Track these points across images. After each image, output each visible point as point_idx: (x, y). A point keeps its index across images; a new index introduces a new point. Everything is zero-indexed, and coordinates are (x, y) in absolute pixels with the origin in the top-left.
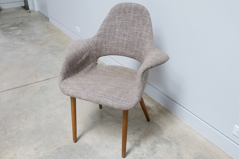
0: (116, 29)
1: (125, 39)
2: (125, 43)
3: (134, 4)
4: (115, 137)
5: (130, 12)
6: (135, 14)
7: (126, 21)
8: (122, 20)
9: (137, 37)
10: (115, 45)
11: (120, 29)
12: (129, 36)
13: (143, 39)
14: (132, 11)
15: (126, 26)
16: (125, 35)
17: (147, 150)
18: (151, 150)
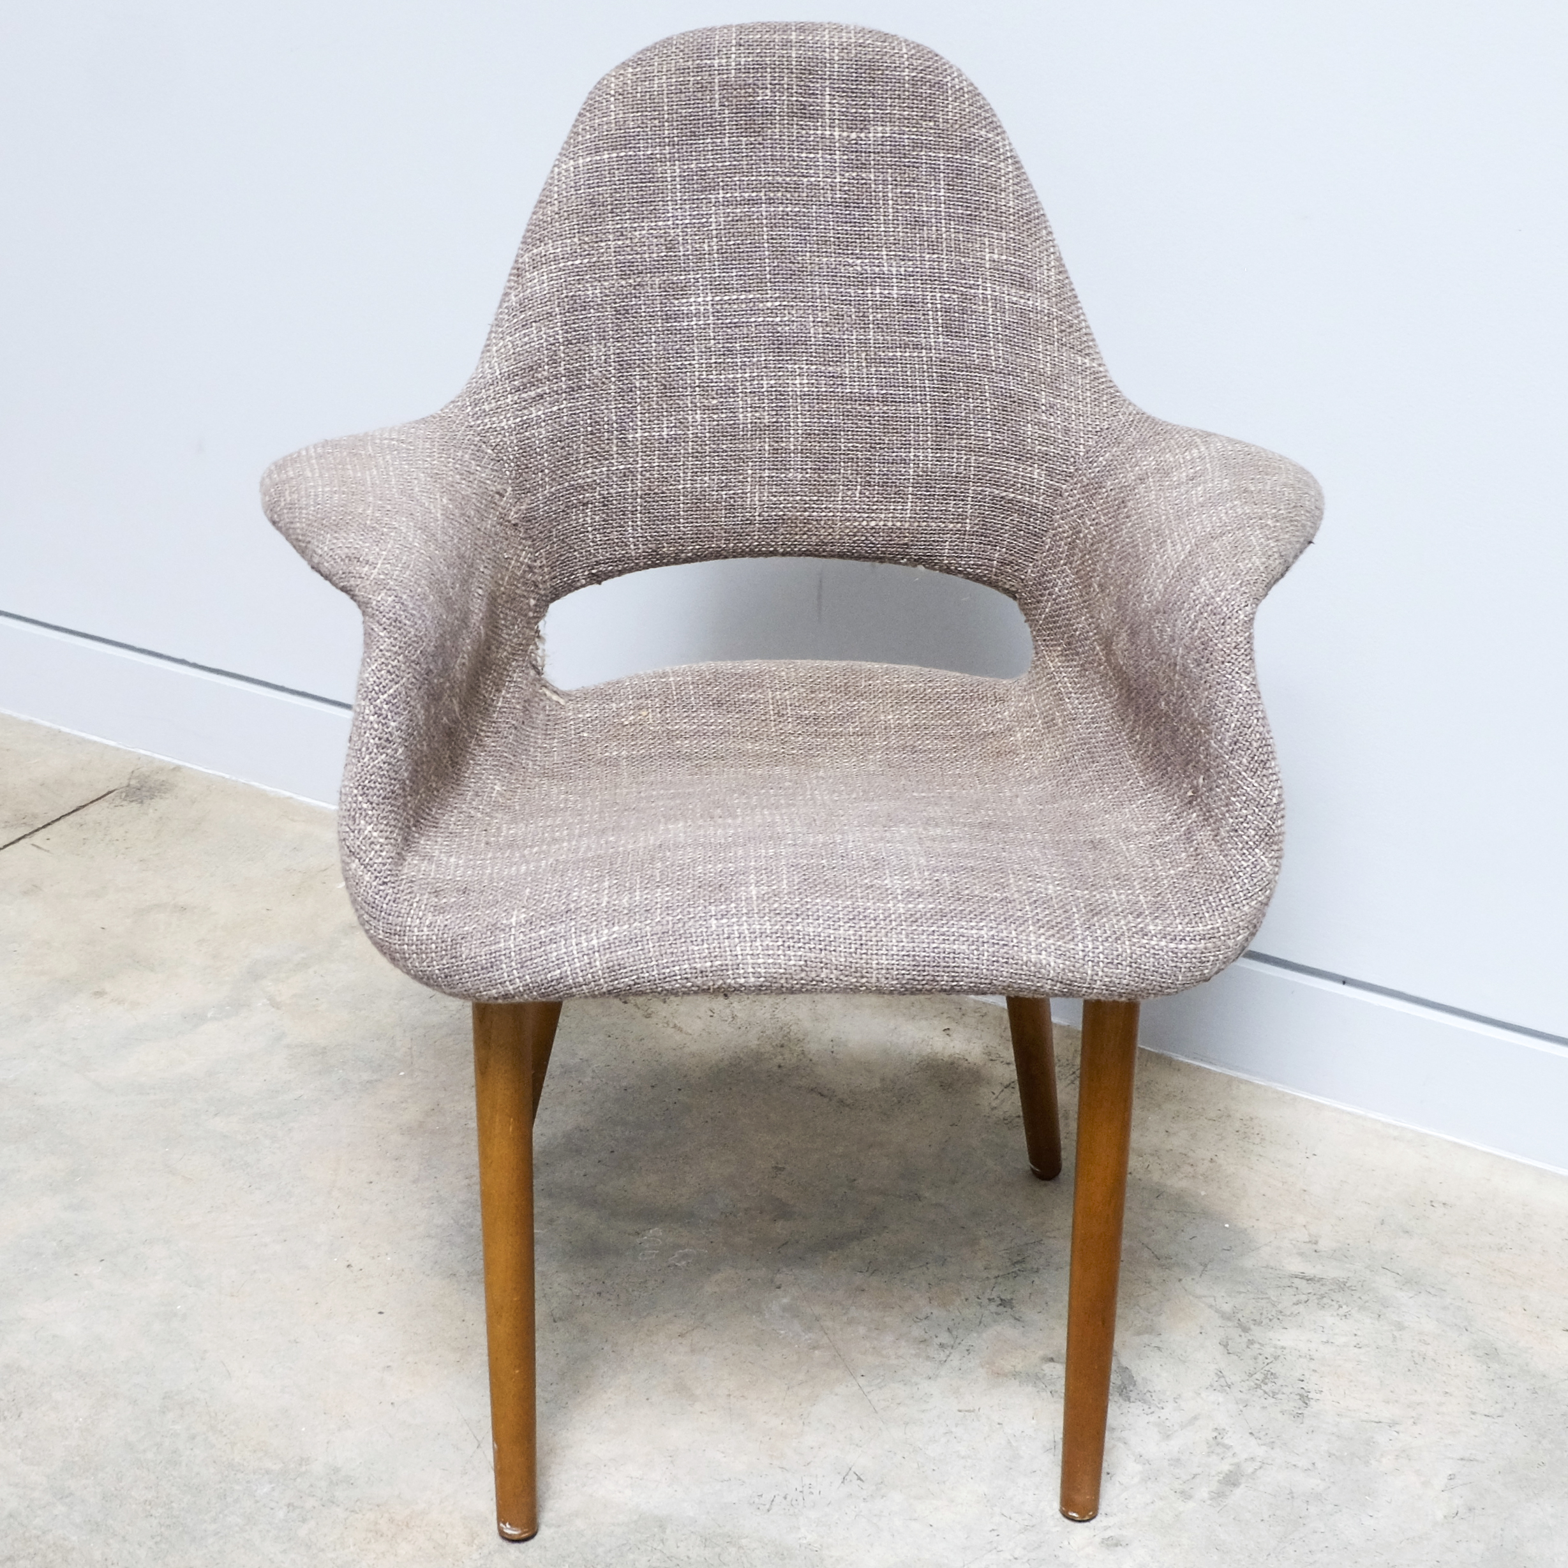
0: (681, 290)
1: (799, 385)
2: (798, 421)
3: (839, 29)
4: (862, 1381)
5: (805, 113)
6: (859, 123)
7: (770, 201)
8: (727, 203)
9: (916, 346)
10: (697, 455)
11: (728, 290)
12: (834, 349)
13: (997, 352)
14: (831, 103)
15: (779, 252)
16: (780, 345)
17: (1221, 1400)
18: (1260, 1392)
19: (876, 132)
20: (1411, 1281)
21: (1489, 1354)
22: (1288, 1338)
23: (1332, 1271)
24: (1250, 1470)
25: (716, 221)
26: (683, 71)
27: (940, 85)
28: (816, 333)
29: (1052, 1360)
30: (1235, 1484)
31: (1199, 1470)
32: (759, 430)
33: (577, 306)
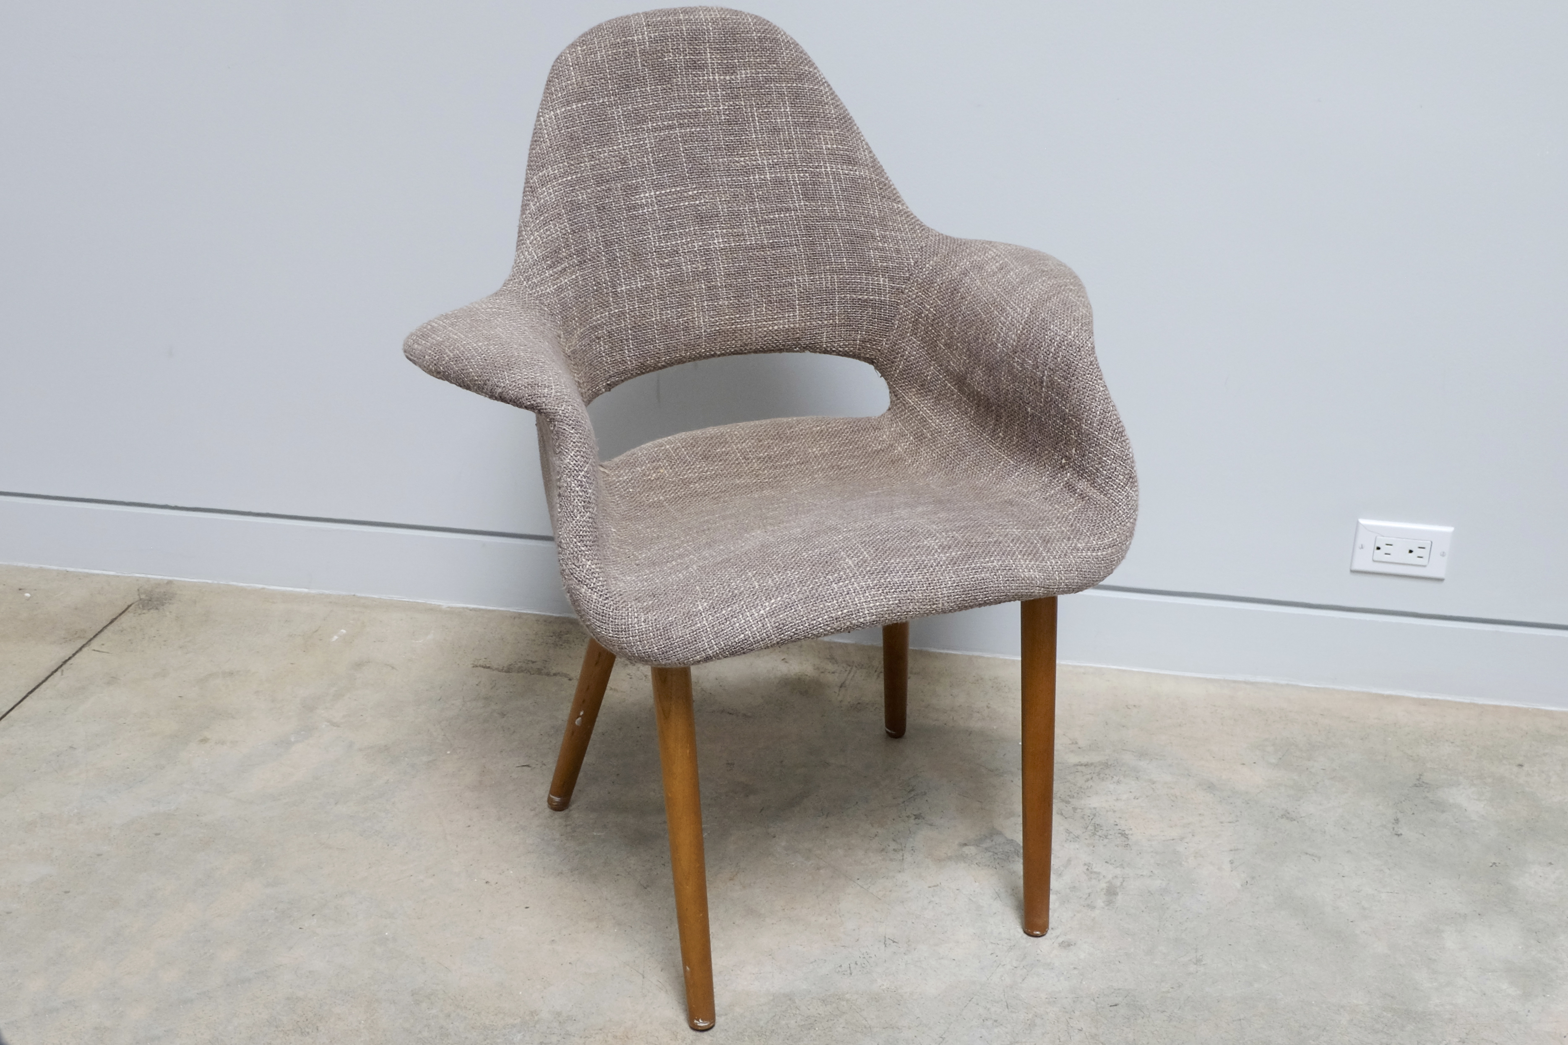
0: (631, 190)
1: (718, 243)
2: (720, 266)
3: (707, 10)
4: (858, 882)
5: (695, 66)
6: (730, 69)
7: (681, 126)
8: (655, 129)
9: (788, 210)
10: (661, 297)
11: (663, 186)
12: (735, 218)
13: (841, 207)
14: (709, 57)
15: (691, 158)
16: (702, 219)
17: (1077, 846)
18: (1097, 837)
19: (742, 74)
20: (1142, 754)
21: (1211, 787)
22: (1094, 802)
23: (1094, 758)
24: (1119, 884)
25: (649, 141)
26: (615, 45)
27: (775, 40)
28: (723, 209)
29: (965, 845)
30: (1116, 894)
31: (1090, 891)
32: (697, 275)
33: (574, 207)
